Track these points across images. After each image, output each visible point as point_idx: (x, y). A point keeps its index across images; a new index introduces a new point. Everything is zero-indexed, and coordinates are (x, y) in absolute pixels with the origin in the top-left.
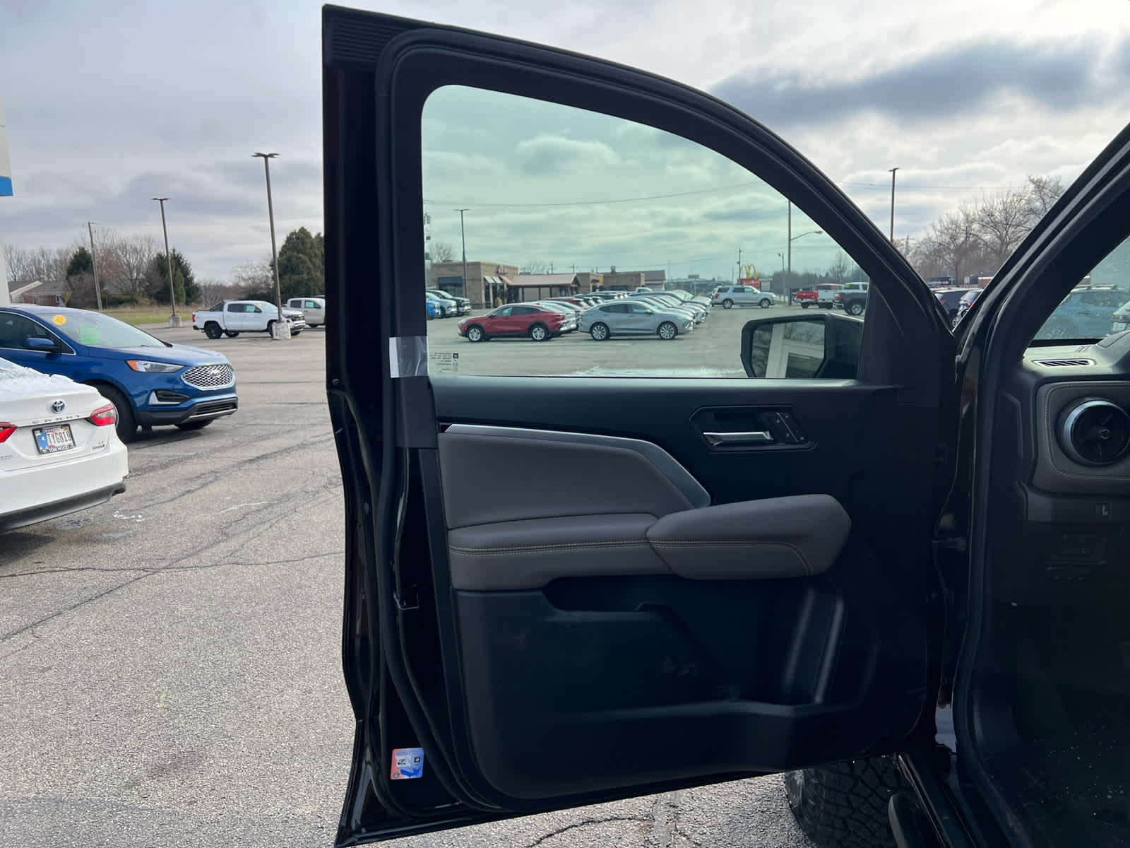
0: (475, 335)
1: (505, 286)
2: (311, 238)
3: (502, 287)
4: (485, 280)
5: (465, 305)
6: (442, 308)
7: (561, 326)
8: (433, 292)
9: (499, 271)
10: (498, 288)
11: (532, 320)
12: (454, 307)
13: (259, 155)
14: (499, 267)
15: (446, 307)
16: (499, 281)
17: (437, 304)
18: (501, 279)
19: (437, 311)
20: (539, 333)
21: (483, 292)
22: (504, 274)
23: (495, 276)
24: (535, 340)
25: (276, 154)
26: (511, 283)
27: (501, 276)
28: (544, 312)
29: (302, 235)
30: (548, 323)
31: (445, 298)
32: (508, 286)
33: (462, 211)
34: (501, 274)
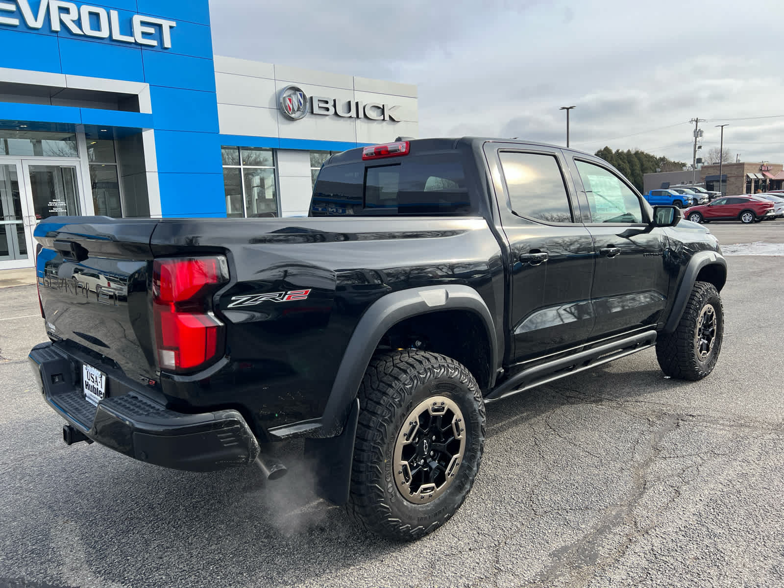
0: (695, 217)
1: (768, 181)
2: (612, 153)
3: (764, 181)
4: (748, 176)
5: (716, 197)
6: (695, 200)
7: (768, 212)
8: (690, 188)
9: (762, 168)
10: (761, 182)
11: (743, 208)
12: (707, 198)
13: (564, 108)
14: (763, 165)
15: (698, 199)
16: (760, 176)
17: (691, 197)
18: (764, 175)
19: (690, 202)
20: (747, 218)
21: (745, 185)
22: (768, 171)
23: (759, 173)
24: (744, 223)
25: (574, 107)
26: (773, 178)
27: (764, 173)
28: (752, 202)
29: (605, 152)
30: (756, 209)
31: (700, 192)
32: (771, 180)
33: (722, 126)
34: (764, 171)
